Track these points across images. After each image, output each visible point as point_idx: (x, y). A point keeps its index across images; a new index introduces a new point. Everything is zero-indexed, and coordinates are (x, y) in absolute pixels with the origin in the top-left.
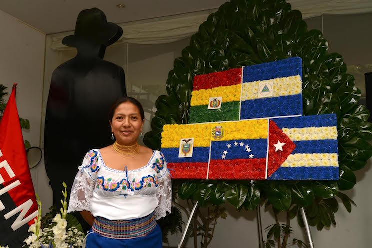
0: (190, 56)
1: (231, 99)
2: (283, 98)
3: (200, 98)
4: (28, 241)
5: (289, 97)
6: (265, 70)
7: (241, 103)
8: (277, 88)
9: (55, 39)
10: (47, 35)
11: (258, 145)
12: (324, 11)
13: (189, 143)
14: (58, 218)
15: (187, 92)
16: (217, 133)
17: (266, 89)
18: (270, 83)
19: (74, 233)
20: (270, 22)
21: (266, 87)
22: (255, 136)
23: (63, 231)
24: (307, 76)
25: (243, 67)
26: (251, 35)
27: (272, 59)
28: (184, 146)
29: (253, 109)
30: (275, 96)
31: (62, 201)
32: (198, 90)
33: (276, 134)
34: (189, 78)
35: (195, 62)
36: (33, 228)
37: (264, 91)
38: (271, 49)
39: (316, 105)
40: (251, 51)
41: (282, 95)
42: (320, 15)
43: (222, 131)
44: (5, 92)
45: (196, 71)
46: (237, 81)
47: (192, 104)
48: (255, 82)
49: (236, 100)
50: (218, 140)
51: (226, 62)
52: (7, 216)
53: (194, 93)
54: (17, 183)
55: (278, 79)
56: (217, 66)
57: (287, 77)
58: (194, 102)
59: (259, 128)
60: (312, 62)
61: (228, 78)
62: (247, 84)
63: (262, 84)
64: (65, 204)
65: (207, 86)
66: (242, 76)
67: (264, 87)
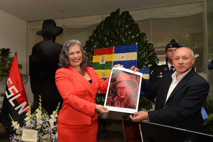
0: (92, 40)
1: (109, 60)
2: (130, 61)
3: (97, 59)
4: (26, 119)
5: (132, 61)
6: (123, 48)
7: (113, 62)
8: (127, 57)
9: (31, 24)
10: (28, 22)
12: (152, 16)
14: (37, 110)
15: (91, 56)
16: (103, 75)
17: (123, 57)
18: (124, 55)
19: (45, 116)
20: (126, 27)
21: (123, 56)
23: (40, 115)
24: (139, 53)
25: (114, 47)
26: (118, 33)
27: (125, 44)
30: (127, 60)
31: (39, 103)
32: (96, 55)
34: (92, 50)
35: (94, 43)
36: (27, 114)
37: (122, 58)
38: (126, 39)
39: (143, 64)
40: (118, 39)
41: (129, 60)
42: (150, 18)
43: (105, 74)
44: (10, 51)
45: (95, 47)
46: (111, 53)
47: (93, 62)
48: (119, 54)
49: (111, 61)
50: (103, 77)
51: (107, 44)
52: (16, 109)
53: (94, 57)
54: (20, 95)
55: (128, 53)
56: (104, 45)
57: (131, 52)
58: (94, 61)
60: (142, 46)
61: (108, 51)
62: (115, 54)
63: (121, 55)
64: (40, 104)
65: (99, 54)
66: (114, 51)
67: (122, 56)
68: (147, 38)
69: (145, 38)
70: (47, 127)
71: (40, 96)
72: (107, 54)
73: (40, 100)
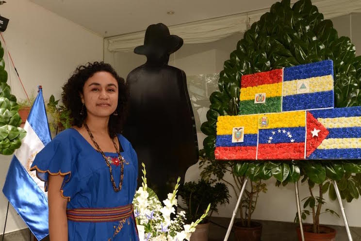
0: (237, 59)
1: (274, 94)
2: (318, 93)
3: (247, 94)
5: (323, 93)
6: (302, 70)
7: (282, 98)
8: (312, 86)
10: (105, 38)
11: (298, 132)
12: (351, 10)
13: (240, 131)
14: (140, 190)
15: (236, 89)
16: (264, 123)
17: (303, 87)
18: (306, 82)
19: (154, 202)
20: (305, 29)
21: (303, 85)
22: (295, 125)
23: (145, 200)
24: (337, 76)
25: (283, 68)
26: (289, 41)
27: (307, 62)
28: (235, 133)
29: (292, 103)
30: (311, 92)
31: (142, 177)
32: (246, 87)
33: (312, 123)
34: (237, 77)
35: (241, 63)
37: (301, 88)
38: (306, 52)
39: (346, 99)
40: (289, 54)
41: (316, 91)
42: (348, 13)
43: (267, 121)
45: (243, 71)
46: (279, 80)
47: (241, 99)
48: (294, 81)
49: (278, 95)
50: (264, 128)
51: (268, 63)
53: (242, 90)
55: (313, 78)
56: (262, 67)
57: (321, 76)
58: (243, 97)
59: (298, 118)
60: (342, 63)
61: (271, 78)
62: (287, 82)
63: (300, 82)
64: (145, 179)
65: (253, 84)
66: (282, 76)
67: (301, 84)
68: (353, 46)
69: (349, 46)
70: (159, 221)
71: (143, 165)
72: (269, 83)
73: (144, 172)
